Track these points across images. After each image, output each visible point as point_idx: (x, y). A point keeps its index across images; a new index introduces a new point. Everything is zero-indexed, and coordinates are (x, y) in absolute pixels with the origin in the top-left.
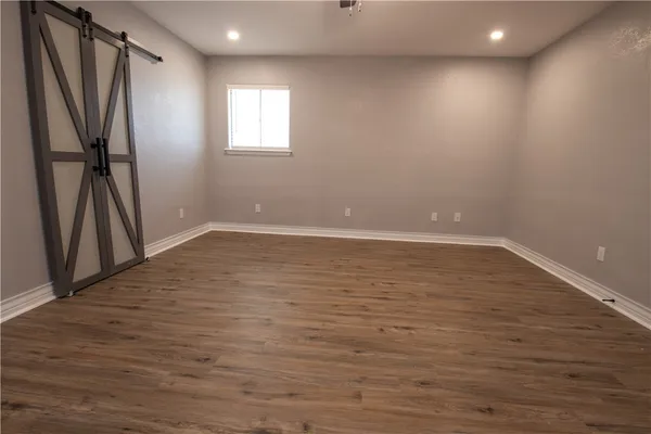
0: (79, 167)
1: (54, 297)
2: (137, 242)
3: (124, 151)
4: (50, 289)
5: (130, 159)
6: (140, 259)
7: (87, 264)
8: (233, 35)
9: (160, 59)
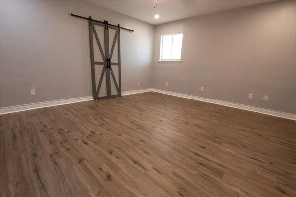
0: (102, 66)
1: (93, 100)
2: (119, 90)
3: (117, 61)
4: (93, 97)
5: (119, 64)
6: (120, 95)
7: (103, 93)
8: (157, 17)
9: (132, 30)
